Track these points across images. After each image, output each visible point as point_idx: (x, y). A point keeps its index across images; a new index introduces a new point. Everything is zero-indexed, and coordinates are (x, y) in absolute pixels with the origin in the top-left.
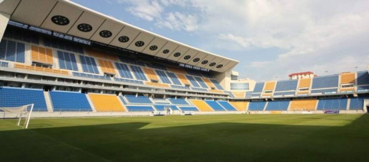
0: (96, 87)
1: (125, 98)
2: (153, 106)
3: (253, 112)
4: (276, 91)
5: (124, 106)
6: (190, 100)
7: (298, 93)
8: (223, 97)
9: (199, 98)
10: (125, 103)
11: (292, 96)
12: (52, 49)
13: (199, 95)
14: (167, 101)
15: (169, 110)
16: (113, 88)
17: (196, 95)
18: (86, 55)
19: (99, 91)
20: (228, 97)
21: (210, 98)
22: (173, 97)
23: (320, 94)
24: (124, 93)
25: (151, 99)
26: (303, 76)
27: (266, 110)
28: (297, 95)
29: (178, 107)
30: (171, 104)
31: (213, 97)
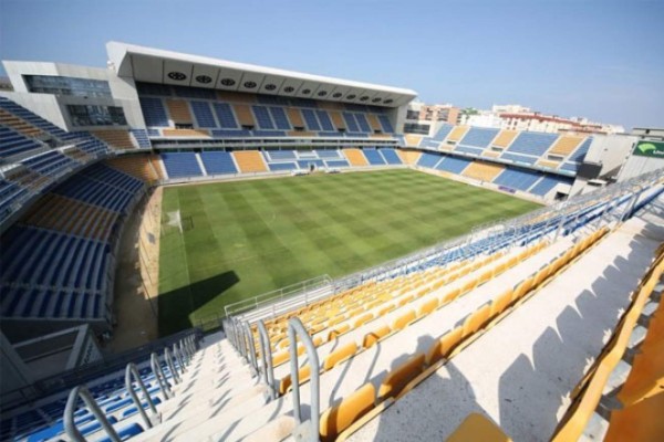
0: (237, 145)
1: (267, 153)
2: (296, 163)
3: (421, 169)
4: (461, 143)
5: (266, 164)
6: (343, 150)
7: (486, 153)
8: (390, 144)
9: (356, 147)
10: (267, 161)
11: (475, 156)
12: (185, 99)
13: (355, 144)
14: (314, 154)
15: (312, 168)
16: (254, 144)
17: (351, 144)
18: (221, 102)
19: (242, 149)
20: (397, 144)
21: (370, 147)
22: (322, 148)
23: (510, 162)
24: (267, 149)
25: (295, 152)
26: (519, 121)
27: (438, 168)
28: (482, 156)
29: (324, 161)
30: (318, 158)
31: (375, 144)
